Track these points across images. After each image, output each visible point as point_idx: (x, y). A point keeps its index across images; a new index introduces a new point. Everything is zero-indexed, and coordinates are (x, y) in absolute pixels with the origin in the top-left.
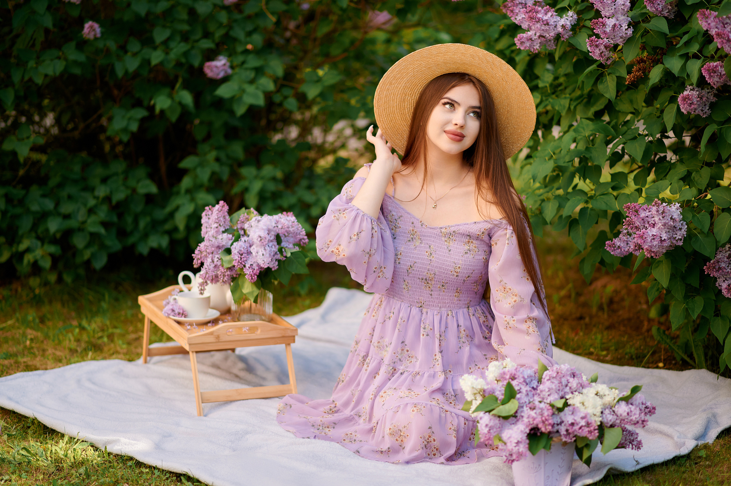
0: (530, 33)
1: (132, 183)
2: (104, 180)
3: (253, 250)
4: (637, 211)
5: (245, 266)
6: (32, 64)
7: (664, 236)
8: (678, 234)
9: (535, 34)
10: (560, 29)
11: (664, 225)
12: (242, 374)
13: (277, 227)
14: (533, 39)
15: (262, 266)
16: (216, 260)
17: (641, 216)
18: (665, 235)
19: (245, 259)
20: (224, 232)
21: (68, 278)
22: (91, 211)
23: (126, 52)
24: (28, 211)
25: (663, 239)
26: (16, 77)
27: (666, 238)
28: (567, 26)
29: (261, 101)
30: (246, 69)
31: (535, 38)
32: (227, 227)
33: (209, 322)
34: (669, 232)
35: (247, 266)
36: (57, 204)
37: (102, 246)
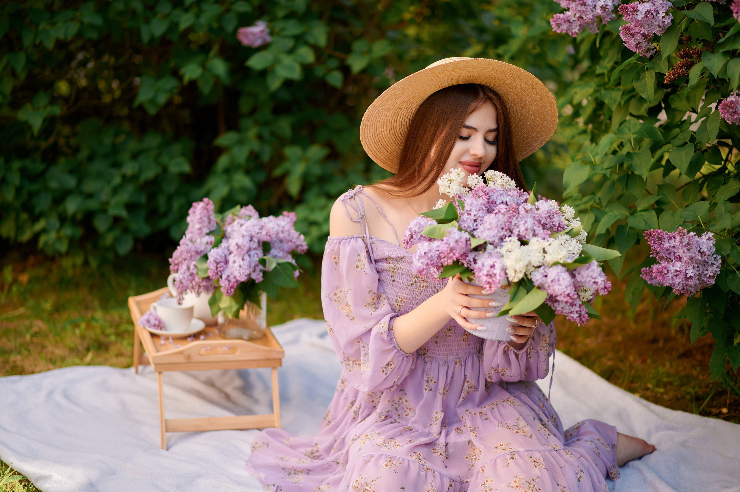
0: (568, 13)
1: (165, 160)
2: (135, 156)
3: (231, 258)
4: (660, 239)
5: (221, 277)
6: (43, 25)
7: (691, 273)
8: (710, 271)
9: (575, 15)
10: (599, 11)
11: (691, 259)
12: (235, 394)
13: (261, 233)
14: (571, 21)
15: (238, 278)
16: (192, 267)
17: (665, 246)
18: (692, 271)
19: (222, 269)
20: (208, 234)
21: (94, 263)
22: (115, 191)
23: (155, 14)
24: (46, 188)
25: (688, 276)
26: (28, 40)
27: (692, 275)
28: (608, 7)
29: (296, 74)
30: (285, 37)
31: (574, 19)
32: (213, 229)
33: (190, 336)
34: (698, 267)
35: (224, 277)
36: (80, 182)
37: (126, 230)
